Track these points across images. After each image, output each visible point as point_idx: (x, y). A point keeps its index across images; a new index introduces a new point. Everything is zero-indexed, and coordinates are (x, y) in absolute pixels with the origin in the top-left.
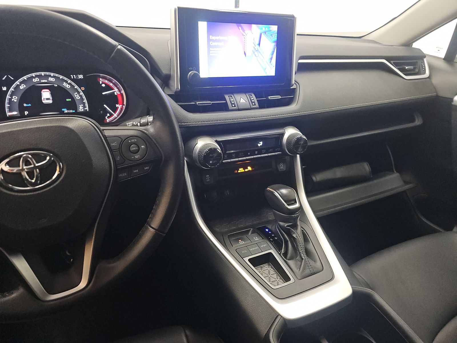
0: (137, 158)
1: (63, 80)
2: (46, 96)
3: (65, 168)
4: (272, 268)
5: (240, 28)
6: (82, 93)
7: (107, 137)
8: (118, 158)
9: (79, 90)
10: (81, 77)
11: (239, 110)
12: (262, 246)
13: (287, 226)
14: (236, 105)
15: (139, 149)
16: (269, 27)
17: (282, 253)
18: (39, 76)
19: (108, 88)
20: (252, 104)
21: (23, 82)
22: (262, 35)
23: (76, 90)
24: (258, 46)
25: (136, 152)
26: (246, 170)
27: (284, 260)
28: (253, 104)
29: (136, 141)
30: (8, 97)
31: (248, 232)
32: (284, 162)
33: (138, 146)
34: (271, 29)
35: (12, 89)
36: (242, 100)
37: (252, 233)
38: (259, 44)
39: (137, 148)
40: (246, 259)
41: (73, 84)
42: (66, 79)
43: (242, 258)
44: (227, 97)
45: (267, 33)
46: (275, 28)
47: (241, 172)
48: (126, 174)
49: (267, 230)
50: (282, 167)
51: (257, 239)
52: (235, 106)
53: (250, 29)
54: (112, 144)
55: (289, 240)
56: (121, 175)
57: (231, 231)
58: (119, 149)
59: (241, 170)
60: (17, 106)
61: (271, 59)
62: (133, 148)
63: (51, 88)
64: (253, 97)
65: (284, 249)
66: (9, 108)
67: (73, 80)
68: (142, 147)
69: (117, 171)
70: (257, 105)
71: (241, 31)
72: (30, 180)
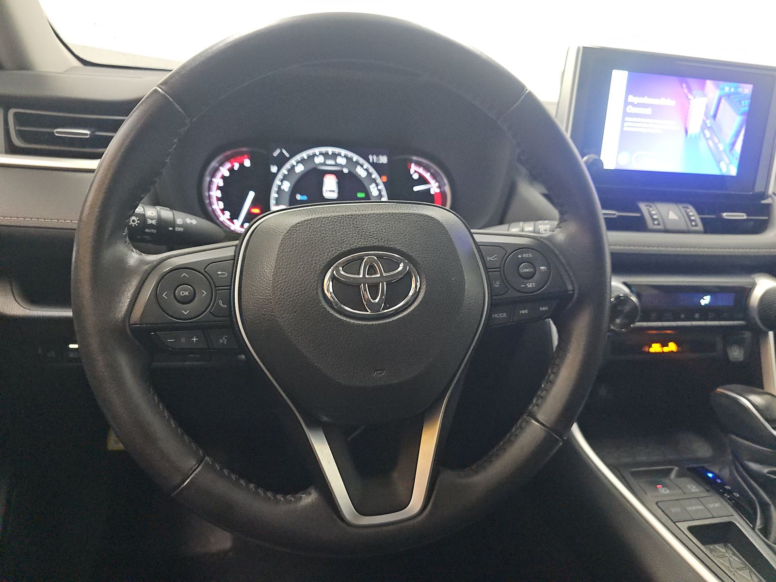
0: (530, 287)
1: (357, 163)
2: (330, 186)
3: (424, 287)
4: (734, 554)
5: (684, 85)
6: (381, 187)
7: (479, 244)
8: (497, 284)
9: (379, 181)
10: (384, 160)
11: (666, 231)
12: (712, 506)
13: (768, 473)
14: (661, 223)
15: (535, 271)
16: (738, 87)
17: (757, 528)
18: (326, 155)
19: (422, 180)
20: (691, 224)
21: (302, 161)
22: (723, 101)
23: (374, 181)
24: (712, 119)
25: (529, 277)
26: (666, 349)
27: (764, 541)
28: (693, 223)
29: (531, 256)
30: (277, 182)
31: (668, 472)
32: (740, 343)
33: (533, 265)
34: (740, 90)
35: (284, 171)
36: (672, 214)
37: (680, 475)
38: (715, 116)
39: (532, 270)
40: (684, 526)
41: (371, 170)
42: (361, 161)
43: (674, 523)
44: (643, 206)
45: (731, 97)
46: (747, 89)
47: (656, 353)
48: (505, 315)
49: (710, 475)
50: (736, 354)
51: (693, 488)
52: (659, 224)
53: (703, 87)
54: (488, 259)
55: (770, 502)
56: (496, 316)
57: (638, 465)
58: (500, 268)
59: (656, 348)
60: (287, 198)
61: (733, 144)
62: (525, 269)
63: (338, 174)
64: (692, 211)
65: (761, 518)
66: (277, 199)
67: (373, 165)
68: (541, 268)
69: (493, 306)
70: (700, 227)
71: (686, 90)
72: (372, 300)
